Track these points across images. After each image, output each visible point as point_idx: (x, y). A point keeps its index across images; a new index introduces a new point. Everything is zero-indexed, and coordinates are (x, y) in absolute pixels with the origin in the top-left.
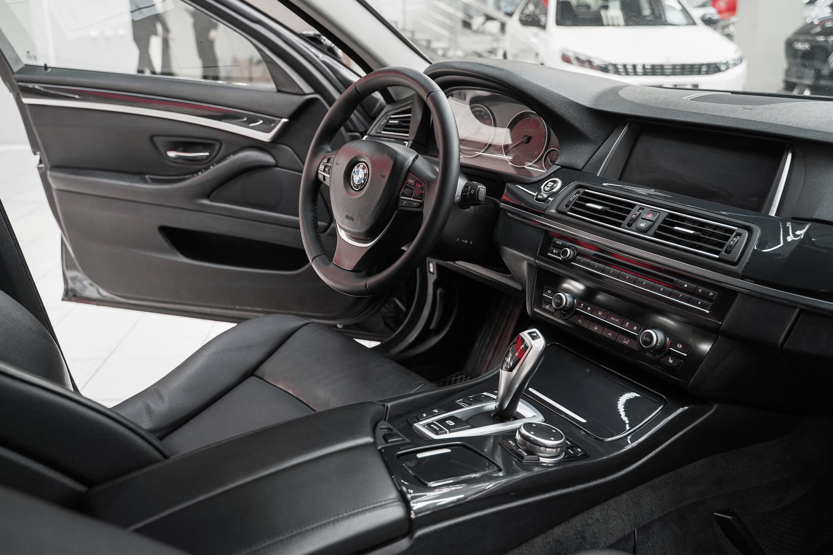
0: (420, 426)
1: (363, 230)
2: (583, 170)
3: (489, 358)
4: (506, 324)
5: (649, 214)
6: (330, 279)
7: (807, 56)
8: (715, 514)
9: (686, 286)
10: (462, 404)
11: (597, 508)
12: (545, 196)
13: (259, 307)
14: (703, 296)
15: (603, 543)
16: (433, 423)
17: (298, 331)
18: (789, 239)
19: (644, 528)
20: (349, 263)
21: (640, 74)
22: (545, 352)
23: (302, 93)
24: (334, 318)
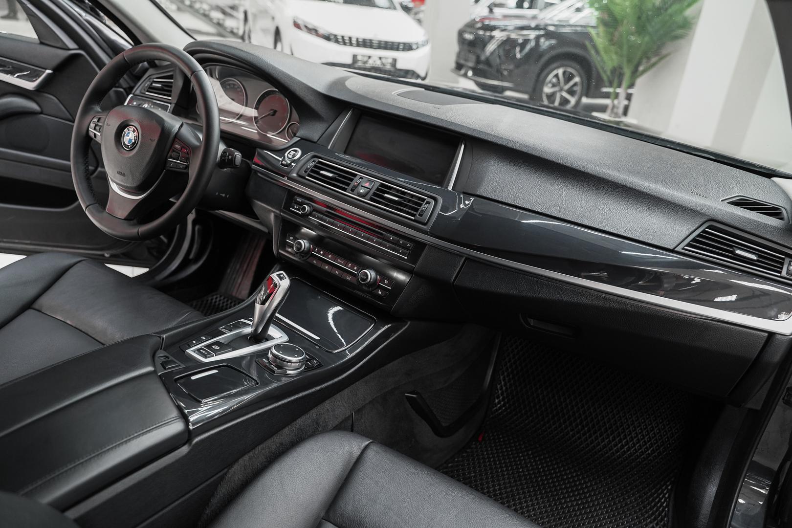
0: (190, 351)
1: (135, 185)
2: (318, 143)
3: (239, 281)
4: (253, 254)
5: (366, 183)
6: (105, 226)
7: (472, 44)
8: (406, 394)
9: (391, 238)
10: (224, 330)
11: (327, 402)
12: (289, 162)
13: (28, 240)
14: (404, 247)
15: (331, 426)
16: (201, 349)
17: (72, 268)
18: (462, 206)
19: (359, 411)
20: (122, 213)
21: (354, 45)
22: (290, 288)
23: (66, 48)
24: (102, 249)
